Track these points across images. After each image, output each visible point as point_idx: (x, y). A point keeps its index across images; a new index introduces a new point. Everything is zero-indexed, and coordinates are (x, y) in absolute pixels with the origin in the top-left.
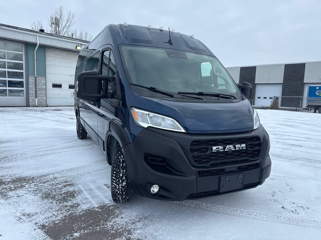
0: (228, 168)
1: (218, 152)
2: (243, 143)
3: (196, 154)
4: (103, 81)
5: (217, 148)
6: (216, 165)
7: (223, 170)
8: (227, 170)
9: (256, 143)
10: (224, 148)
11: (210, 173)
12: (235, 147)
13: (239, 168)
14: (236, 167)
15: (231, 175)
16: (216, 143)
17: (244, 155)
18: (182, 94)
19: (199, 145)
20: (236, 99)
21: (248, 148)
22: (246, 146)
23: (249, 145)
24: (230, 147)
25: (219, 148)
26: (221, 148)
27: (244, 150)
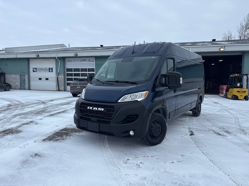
0: (92, 119)
1: (90, 109)
2: (102, 108)
5: (89, 108)
6: (89, 116)
7: (90, 119)
8: (92, 120)
9: (112, 109)
10: (93, 108)
11: (86, 119)
12: (98, 109)
13: (98, 120)
16: (91, 105)
19: (84, 105)
21: (105, 111)
22: (104, 110)
23: (106, 109)
24: (95, 109)
25: (90, 108)
26: (91, 108)
27: (103, 111)
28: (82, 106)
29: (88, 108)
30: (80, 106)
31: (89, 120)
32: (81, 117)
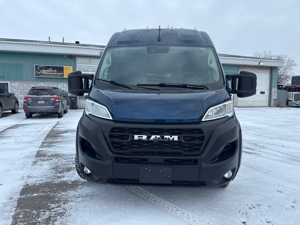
1: (140, 141)
2: (174, 135)
3: (116, 140)
4: (83, 80)
5: (139, 137)
6: (139, 153)
7: (146, 160)
9: (197, 136)
10: (149, 137)
12: (163, 138)
13: (165, 160)
14: (163, 158)
15: (153, 166)
16: (140, 132)
17: (177, 147)
18: (140, 85)
19: (121, 132)
20: (208, 89)
21: (182, 140)
22: (179, 138)
23: (184, 137)
24: (156, 137)
25: (142, 137)
26: (144, 137)
27: (176, 141)
28: (116, 134)
29: (136, 137)
30: (110, 135)
31: (143, 161)
32: (117, 159)
